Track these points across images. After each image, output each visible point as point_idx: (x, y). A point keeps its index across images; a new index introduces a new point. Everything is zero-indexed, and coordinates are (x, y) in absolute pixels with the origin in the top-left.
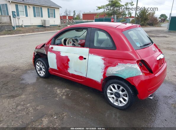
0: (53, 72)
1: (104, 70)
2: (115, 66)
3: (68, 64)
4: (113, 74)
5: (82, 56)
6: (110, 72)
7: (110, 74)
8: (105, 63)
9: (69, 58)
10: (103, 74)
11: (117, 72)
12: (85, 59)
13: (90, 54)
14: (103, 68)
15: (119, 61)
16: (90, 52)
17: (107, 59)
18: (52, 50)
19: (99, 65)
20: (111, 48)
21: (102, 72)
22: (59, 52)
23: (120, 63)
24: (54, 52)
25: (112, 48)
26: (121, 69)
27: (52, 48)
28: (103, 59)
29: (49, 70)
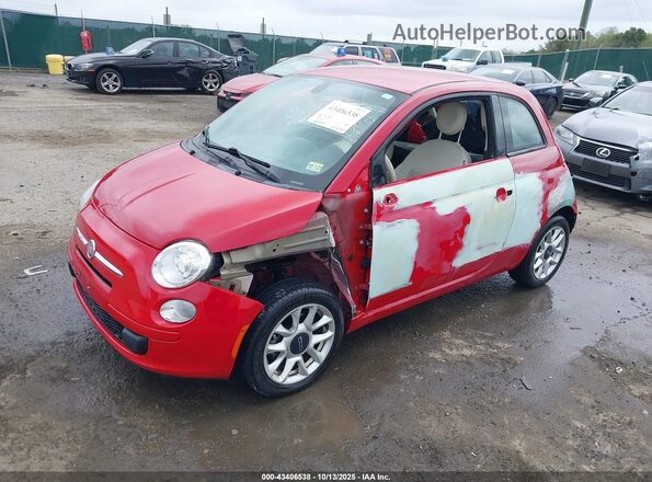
1: (542, 205)
2: (557, 185)
3: (463, 234)
4: (559, 206)
5: (501, 187)
7: (555, 208)
8: (544, 188)
9: (469, 211)
10: (541, 216)
11: (563, 197)
12: (510, 193)
13: (517, 176)
14: (541, 202)
18: (391, 211)
19: (534, 198)
20: (538, 145)
21: (539, 213)
22: (429, 203)
24: (406, 213)
27: (390, 199)
28: (540, 177)
29: (355, 315)
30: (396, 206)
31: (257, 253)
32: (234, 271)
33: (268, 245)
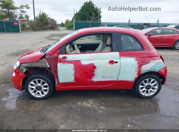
0: (63, 87)
1: (138, 69)
2: (147, 63)
3: (94, 71)
4: (148, 70)
5: (112, 60)
6: (145, 69)
7: (145, 71)
8: (138, 63)
9: (95, 65)
10: (137, 72)
11: (150, 68)
12: (116, 62)
13: (121, 57)
14: (137, 68)
15: (150, 59)
16: (121, 55)
17: (140, 59)
18: (64, 61)
19: (133, 66)
20: (139, 49)
21: (136, 71)
22: (79, 61)
23: (151, 60)
24: (70, 62)
25: (141, 49)
26: (153, 65)
27: (64, 58)
28: (136, 60)
29: (57, 86)
30: (66, 60)
31: (28, 65)
32: (23, 68)
33: (30, 63)
